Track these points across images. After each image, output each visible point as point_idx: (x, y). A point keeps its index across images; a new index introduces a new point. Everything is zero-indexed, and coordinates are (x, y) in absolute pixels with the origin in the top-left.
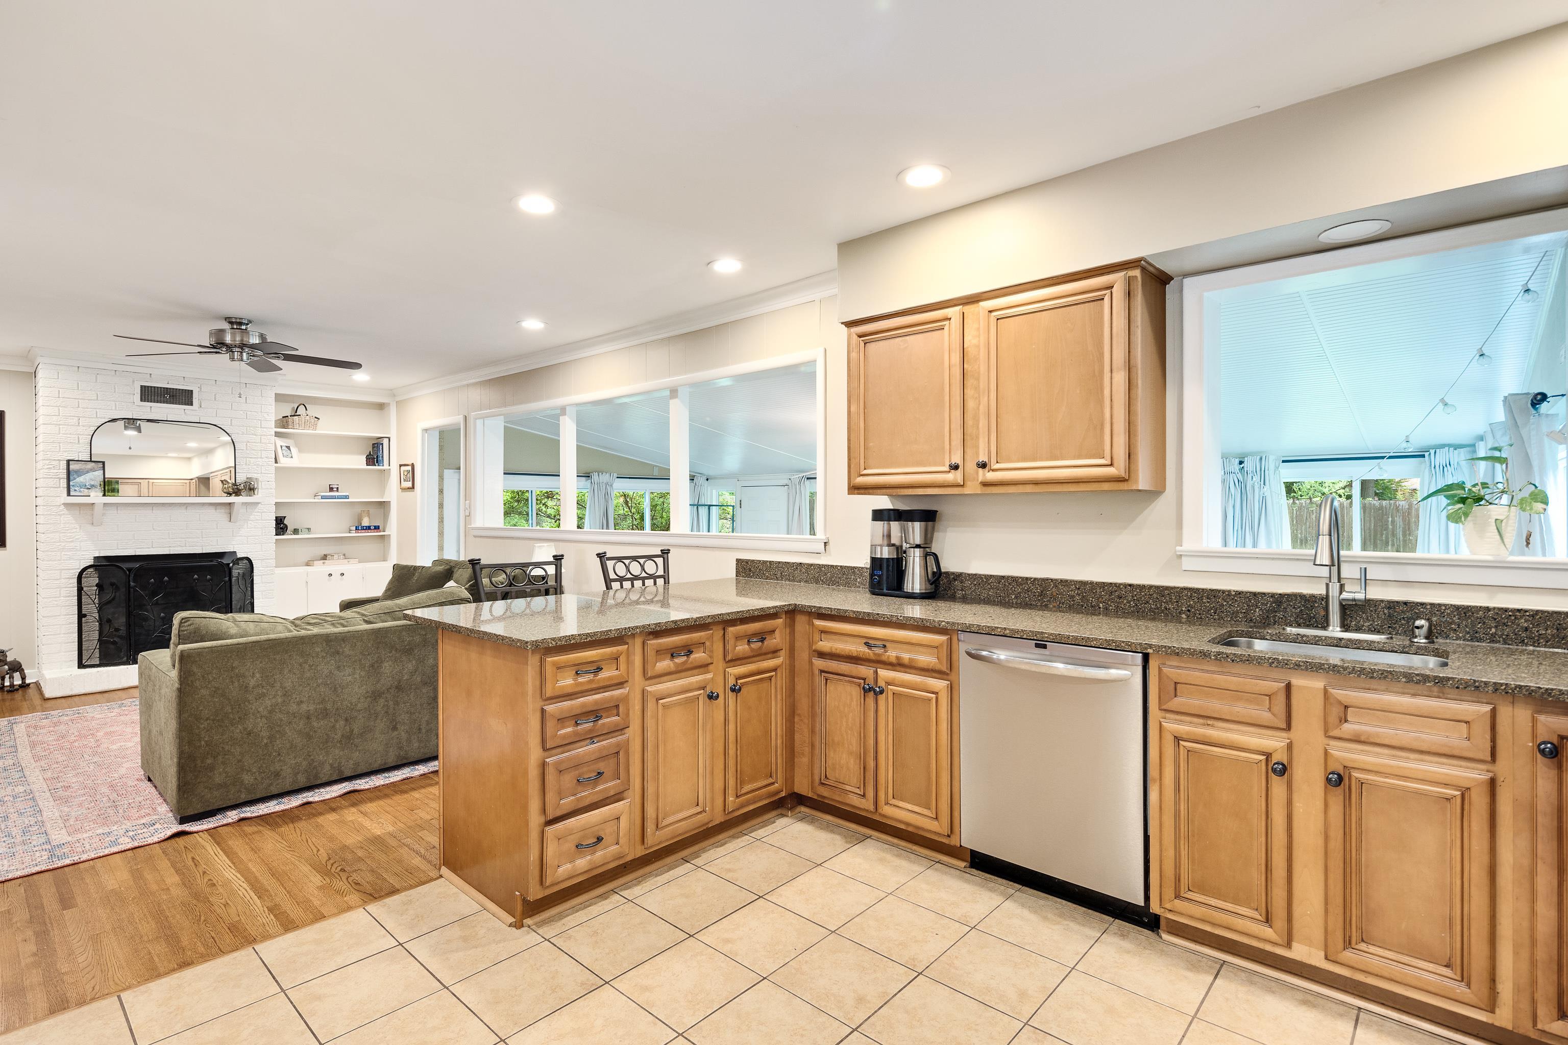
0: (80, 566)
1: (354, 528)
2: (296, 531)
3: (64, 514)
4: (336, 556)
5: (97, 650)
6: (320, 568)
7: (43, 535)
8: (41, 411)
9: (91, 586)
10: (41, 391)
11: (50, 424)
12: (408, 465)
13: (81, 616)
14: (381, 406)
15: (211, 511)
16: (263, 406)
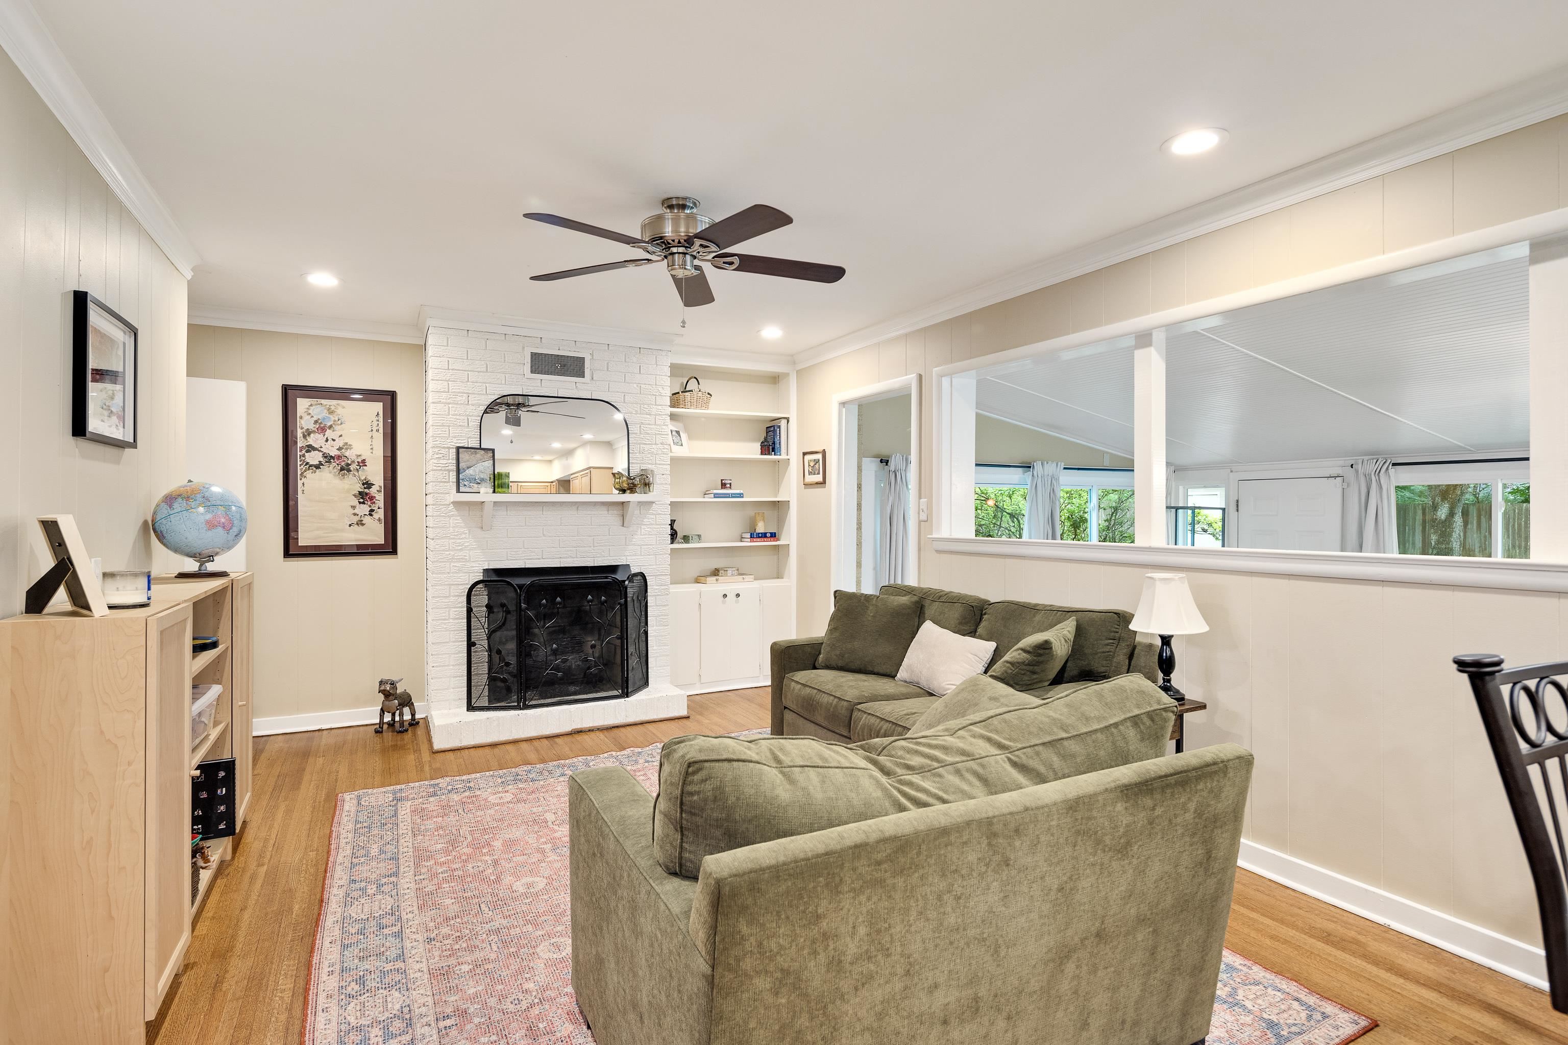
0: (469, 581)
1: (748, 535)
2: (686, 539)
3: (453, 515)
4: (730, 572)
5: (487, 686)
6: (713, 587)
7: (432, 542)
8: (431, 386)
9: (480, 606)
10: (432, 362)
11: (439, 402)
12: (816, 453)
13: (470, 644)
14: (775, 379)
15: (603, 512)
16: (658, 377)
